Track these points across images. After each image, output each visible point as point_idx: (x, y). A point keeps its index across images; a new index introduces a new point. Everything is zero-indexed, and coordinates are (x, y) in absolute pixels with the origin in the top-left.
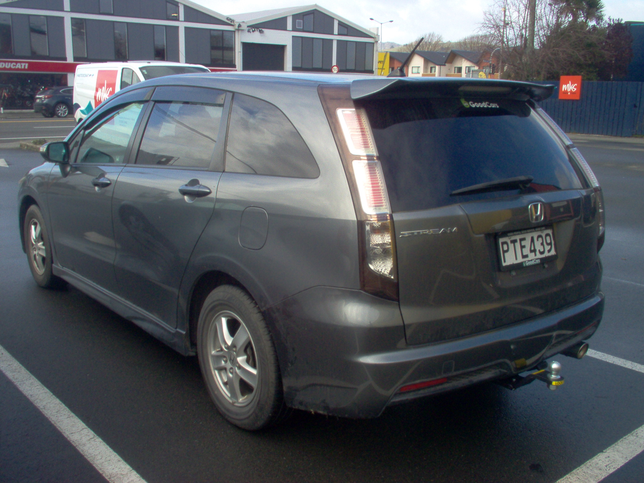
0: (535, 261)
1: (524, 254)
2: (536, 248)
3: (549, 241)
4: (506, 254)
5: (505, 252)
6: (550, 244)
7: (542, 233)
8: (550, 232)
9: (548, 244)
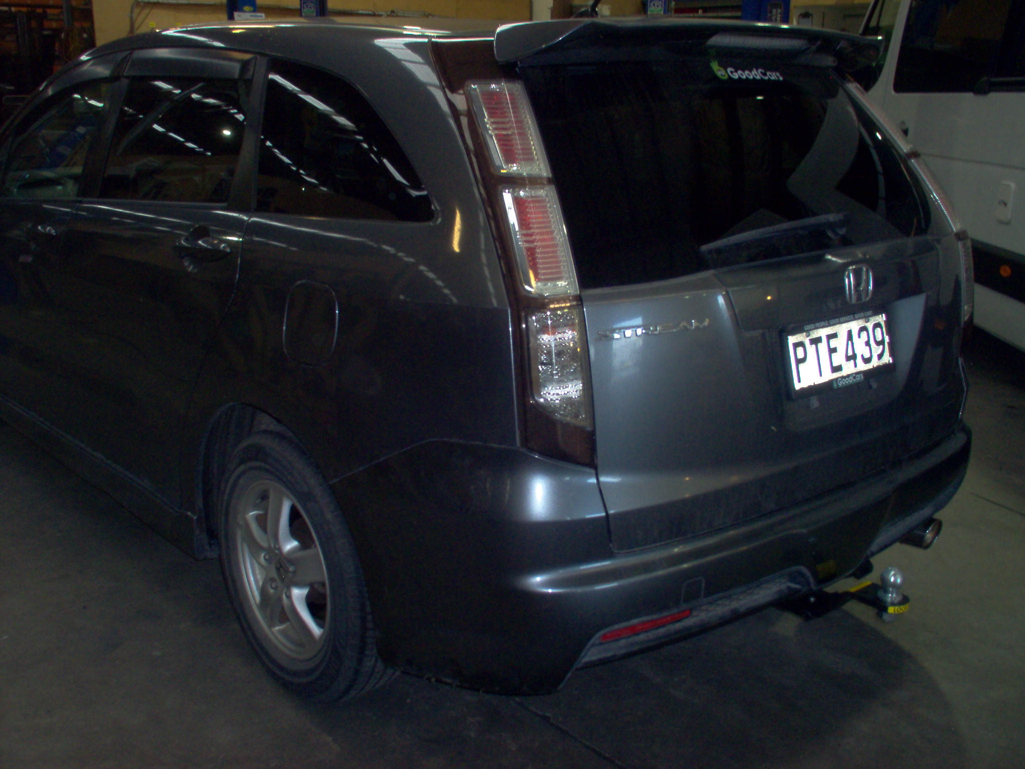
0: (854, 378)
1: (835, 365)
2: (856, 352)
3: (879, 338)
4: (801, 366)
5: (799, 361)
6: (880, 343)
7: (867, 322)
8: (881, 319)
9: (878, 343)
